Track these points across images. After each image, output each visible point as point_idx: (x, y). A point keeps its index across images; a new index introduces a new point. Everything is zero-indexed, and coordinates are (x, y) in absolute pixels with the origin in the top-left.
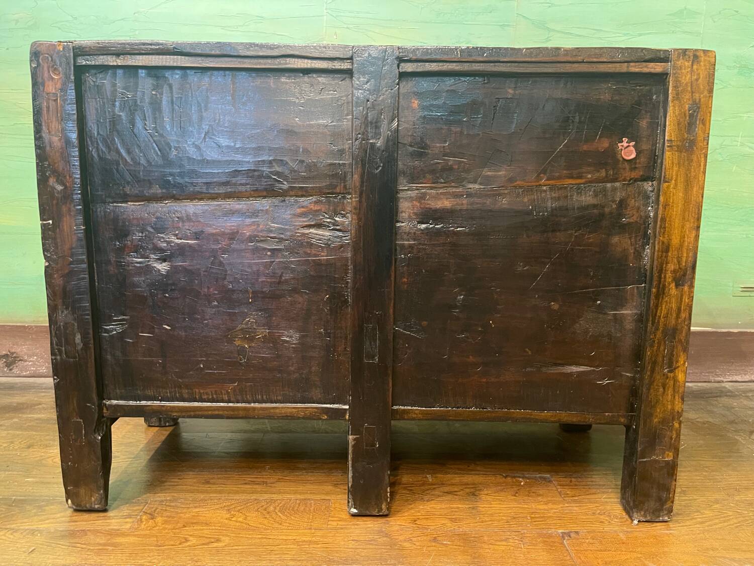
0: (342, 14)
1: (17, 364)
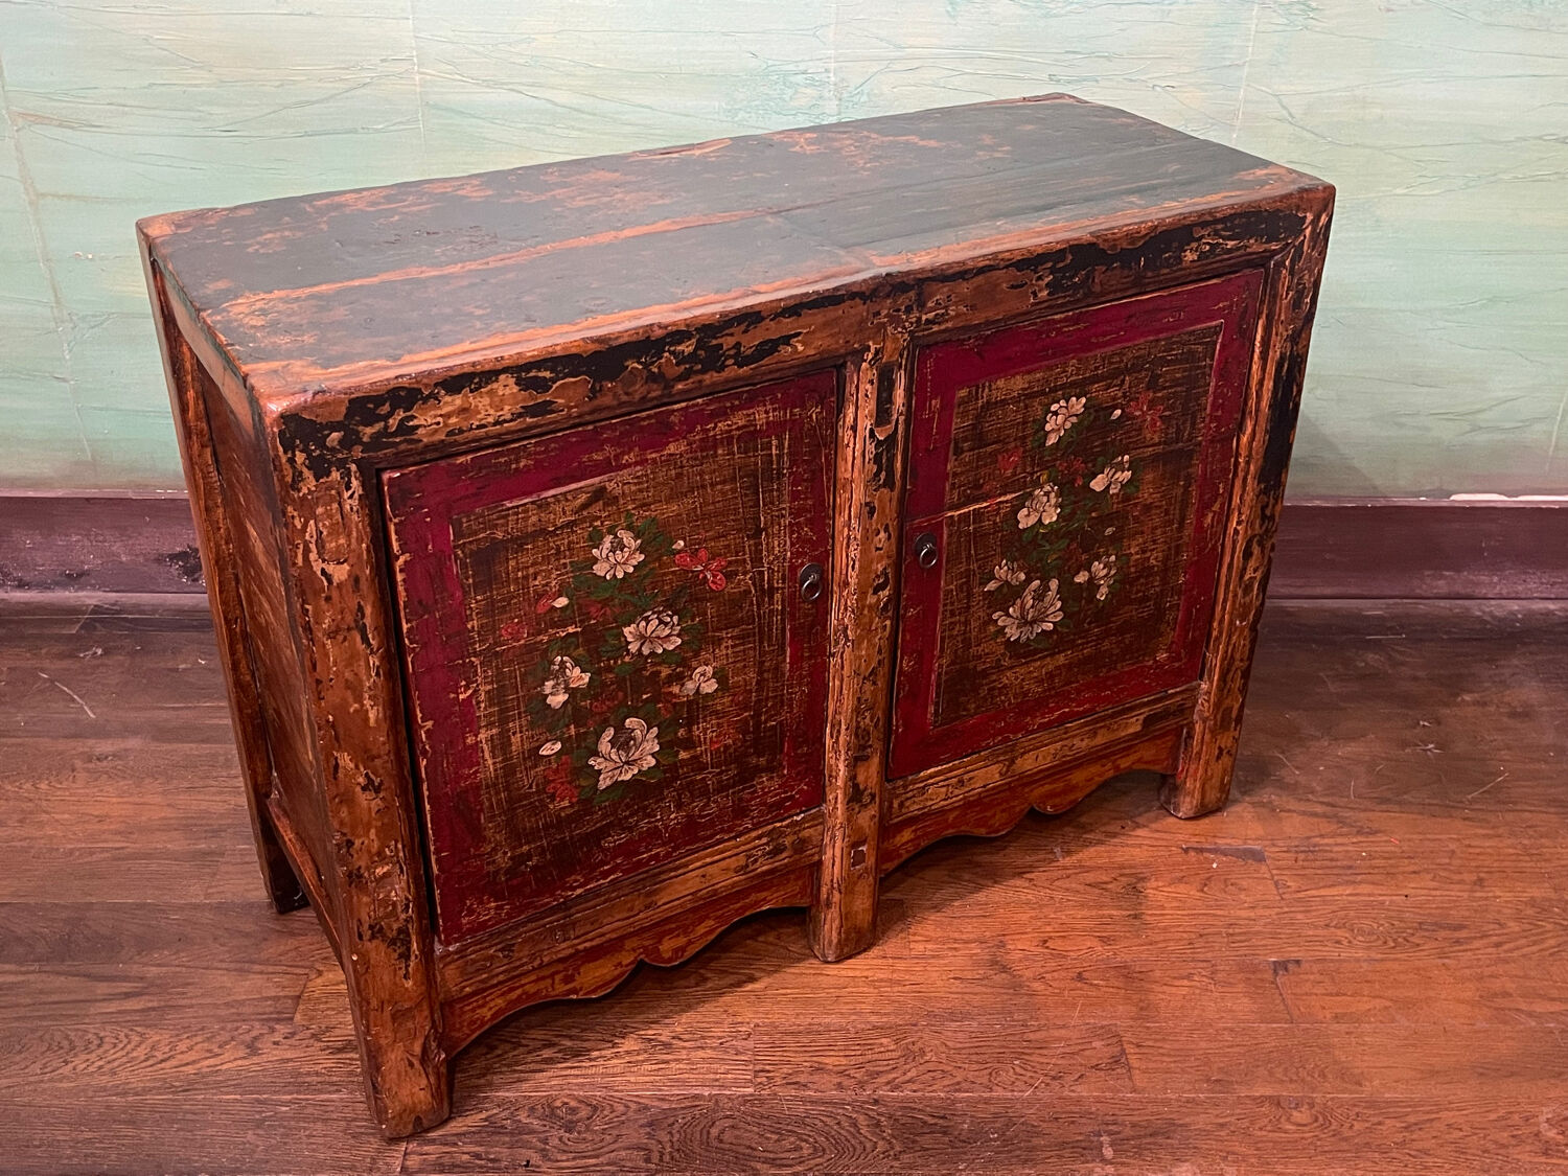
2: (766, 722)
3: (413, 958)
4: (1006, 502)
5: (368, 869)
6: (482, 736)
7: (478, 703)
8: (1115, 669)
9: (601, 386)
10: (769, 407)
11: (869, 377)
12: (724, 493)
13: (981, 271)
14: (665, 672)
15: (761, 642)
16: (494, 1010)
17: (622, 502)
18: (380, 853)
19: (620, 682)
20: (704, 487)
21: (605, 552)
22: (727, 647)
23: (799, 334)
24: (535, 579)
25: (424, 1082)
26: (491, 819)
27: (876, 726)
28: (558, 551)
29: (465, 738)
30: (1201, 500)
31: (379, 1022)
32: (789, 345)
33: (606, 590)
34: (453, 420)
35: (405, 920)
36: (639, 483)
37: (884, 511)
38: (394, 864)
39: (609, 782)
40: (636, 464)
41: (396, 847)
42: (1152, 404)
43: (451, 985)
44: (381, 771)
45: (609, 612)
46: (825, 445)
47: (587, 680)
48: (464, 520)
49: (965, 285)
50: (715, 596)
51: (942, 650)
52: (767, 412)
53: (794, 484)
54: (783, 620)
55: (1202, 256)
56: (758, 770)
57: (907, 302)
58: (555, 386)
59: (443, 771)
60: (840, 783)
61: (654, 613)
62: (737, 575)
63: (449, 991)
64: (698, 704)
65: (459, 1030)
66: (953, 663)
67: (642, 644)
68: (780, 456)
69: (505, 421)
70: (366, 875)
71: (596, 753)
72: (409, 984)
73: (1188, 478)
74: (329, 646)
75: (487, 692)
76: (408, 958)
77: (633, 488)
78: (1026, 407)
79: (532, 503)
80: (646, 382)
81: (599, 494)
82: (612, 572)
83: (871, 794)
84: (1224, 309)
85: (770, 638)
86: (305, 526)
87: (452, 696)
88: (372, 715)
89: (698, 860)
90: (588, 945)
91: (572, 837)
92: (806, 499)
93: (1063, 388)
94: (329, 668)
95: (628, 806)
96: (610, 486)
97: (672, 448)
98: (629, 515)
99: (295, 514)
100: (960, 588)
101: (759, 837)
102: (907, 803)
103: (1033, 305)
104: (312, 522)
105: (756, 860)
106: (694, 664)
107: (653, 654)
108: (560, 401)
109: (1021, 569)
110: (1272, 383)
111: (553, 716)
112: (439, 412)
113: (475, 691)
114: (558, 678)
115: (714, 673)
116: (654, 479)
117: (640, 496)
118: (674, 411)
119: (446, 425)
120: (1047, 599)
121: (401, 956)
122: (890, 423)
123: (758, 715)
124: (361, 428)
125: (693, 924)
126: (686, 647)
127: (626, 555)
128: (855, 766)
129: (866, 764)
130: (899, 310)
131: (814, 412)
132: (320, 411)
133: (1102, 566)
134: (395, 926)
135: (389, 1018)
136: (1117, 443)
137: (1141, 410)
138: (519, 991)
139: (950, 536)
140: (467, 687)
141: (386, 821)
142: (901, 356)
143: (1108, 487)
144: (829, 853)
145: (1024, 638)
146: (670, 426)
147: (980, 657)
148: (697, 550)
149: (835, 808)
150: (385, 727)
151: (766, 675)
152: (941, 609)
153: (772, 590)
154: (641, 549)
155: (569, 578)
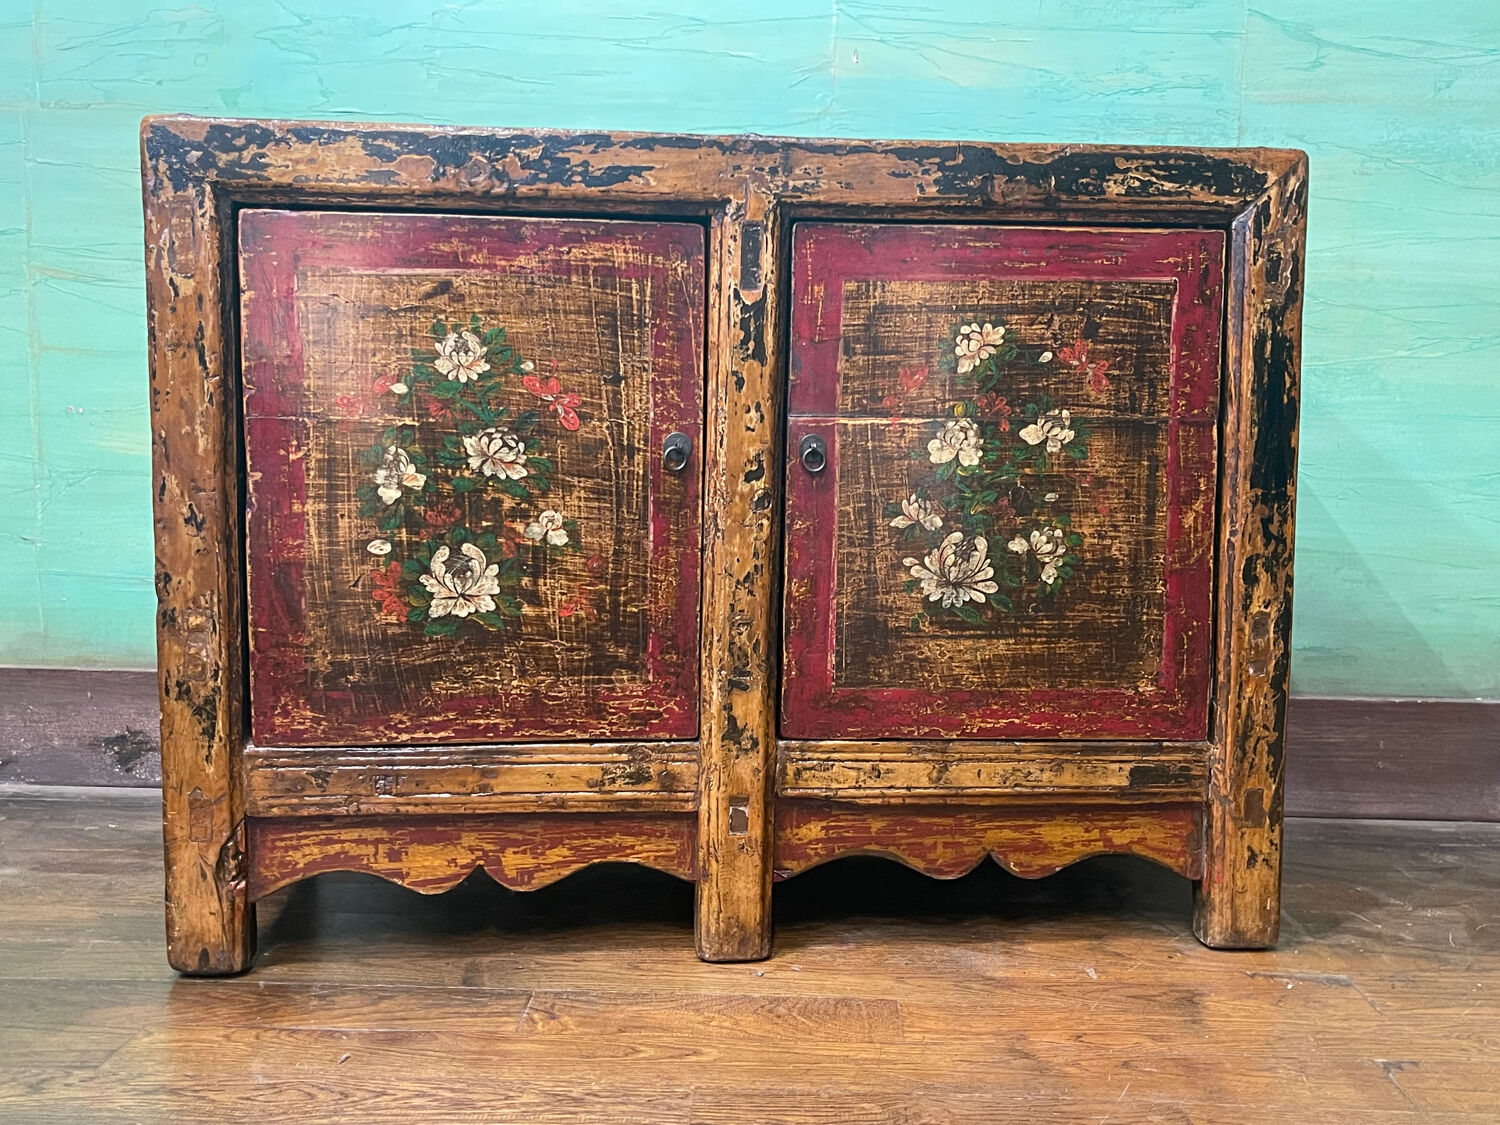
0: (870, 12)
1: (143, 758)
2: (625, 604)
3: (217, 739)
4: (913, 425)
5: (182, 613)
6: (310, 507)
7: (308, 469)
8: (1080, 684)
9: (445, 171)
10: (628, 247)
11: (733, 233)
12: (579, 325)
13: (856, 150)
14: (508, 503)
15: (619, 505)
16: (309, 859)
17: (468, 301)
18: (195, 601)
19: (458, 496)
20: (556, 311)
21: (448, 350)
22: (579, 498)
23: (651, 168)
24: (374, 355)
25: (215, 906)
26: (314, 607)
27: (755, 648)
28: (400, 335)
29: (292, 504)
30: (1175, 491)
31: (176, 806)
32: (640, 176)
33: (448, 390)
34: (301, 167)
35: (213, 690)
36: (487, 288)
37: (754, 387)
38: (208, 618)
39: (441, 612)
40: (485, 266)
41: (211, 599)
42: (1093, 357)
43: (258, 795)
44: (204, 507)
45: (449, 415)
46: (693, 305)
47: (422, 483)
48: (309, 274)
49: (837, 159)
50: (567, 435)
51: (840, 584)
52: (625, 251)
53: (657, 338)
54: (645, 488)
55: (1130, 191)
56: (615, 664)
57: (771, 164)
58: (399, 159)
59: (266, 532)
60: (714, 710)
61: (497, 431)
62: (592, 419)
63: (254, 803)
64: (545, 554)
65: (267, 867)
66: (855, 606)
67: (483, 463)
68: (641, 302)
69: (351, 181)
70: (180, 620)
71: (427, 571)
72: (211, 770)
73: (1152, 458)
74: (169, 358)
75: (318, 461)
76: (212, 737)
77: (481, 291)
78: (929, 321)
79: (377, 276)
80: (490, 178)
81: (444, 287)
82: (454, 373)
83: (752, 738)
84: (1176, 264)
85: (629, 506)
86: (160, 232)
87: (282, 452)
88: (201, 443)
89: (545, 752)
90: (410, 809)
91: (398, 664)
92: (672, 358)
93: (973, 309)
94: (168, 382)
95: (462, 650)
96: (457, 282)
97: (522, 260)
98: (475, 319)
99: (153, 218)
100: (859, 512)
101: (619, 751)
102: (806, 775)
103: (919, 199)
104: (166, 230)
105: (613, 781)
106: (541, 505)
107: (494, 477)
108: (403, 174)
109: (937, 512)
110: (1251, 364)
111: (384, 511)
112: (289, 156)
113: (307, 456)
114: (391, 470)
115: (564, 524)
116: (502, 288)
117: (487, 301)
118: (525, 223)
119: (294, 170)
120: (974, 561)
121: (205, 732)
122: (756, 288)
123: (615, 593)
124: (217, 153)
125: (543, 843)
126: (531, 481)
127: (471, 359)
128: (730, 693)
129: (745, 695)
130: (762, 169)
131: (680, 266)
132: (184, 128)
133: (1044, 539)
134: (202, 693)
135: (187, 805)
136: (1052, 392)
137: (1080, 360)
138: (338, 847)
139: (843, 447)
140: (298, 448)
141: (205, 564)
142: (767, 218)
143: (1044, 442)
144: (705, 802)
145: (946, 603)
146: (522, 239)
147: (891, 610)
148: (547, 377)
149: (710, 744)
150: (212, 460)
151: (625, 547)
152: (836, 533)
153: (632, 451)
154: (487, 358)
155: (410, 366)
